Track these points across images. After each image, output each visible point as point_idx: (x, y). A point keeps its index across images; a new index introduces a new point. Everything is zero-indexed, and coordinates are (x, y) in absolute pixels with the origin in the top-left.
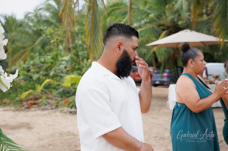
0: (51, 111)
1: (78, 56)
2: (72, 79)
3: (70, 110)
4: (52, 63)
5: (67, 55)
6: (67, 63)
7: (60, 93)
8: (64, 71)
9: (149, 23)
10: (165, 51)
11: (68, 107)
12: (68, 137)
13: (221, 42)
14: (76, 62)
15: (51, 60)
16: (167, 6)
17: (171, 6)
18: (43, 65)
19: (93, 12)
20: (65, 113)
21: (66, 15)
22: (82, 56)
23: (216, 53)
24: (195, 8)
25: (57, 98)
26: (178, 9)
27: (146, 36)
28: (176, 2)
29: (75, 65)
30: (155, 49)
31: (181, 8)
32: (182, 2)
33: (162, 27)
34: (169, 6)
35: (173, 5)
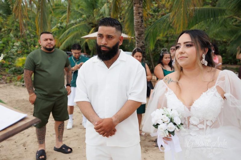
0: (6, 85)
1: (26, 43)
2: (24, 60)
3: (22, 83)
4: (3, 47)
5: (17, 42)
6: (18, 48)
7: (12, 71)
8: (15, 54)
9: (82, 21)
10: (94, 42)
11: (21, 82)
12: (24, 103)
13: (129, 38)
14: (25, 47)
15: (3, 45)
16: (95, 10)
17: (97, 10)
19: (41, 10)
20: (18, 86)
21: (19, 11)
22: (30, 43)
23: (126, 45)
24: (114, 13)
25: (10, 75)
26: (102, 13)
27: (81, 30)
28: (101, 8)
29: (24, 50)
30: (87, 40)
31: (105, 13)
32: (105, 9)
33: (91, 25)
34: (96, 10)
35: (99, 10)
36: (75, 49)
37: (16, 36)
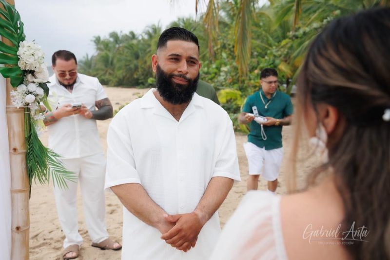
2: (227, 93)
4: (216, 74)
6: (227, 75)
8: (224, 83)
15: (215, 70)
18: (206, 76)
36: (268, 76)
37: (230, 57)
